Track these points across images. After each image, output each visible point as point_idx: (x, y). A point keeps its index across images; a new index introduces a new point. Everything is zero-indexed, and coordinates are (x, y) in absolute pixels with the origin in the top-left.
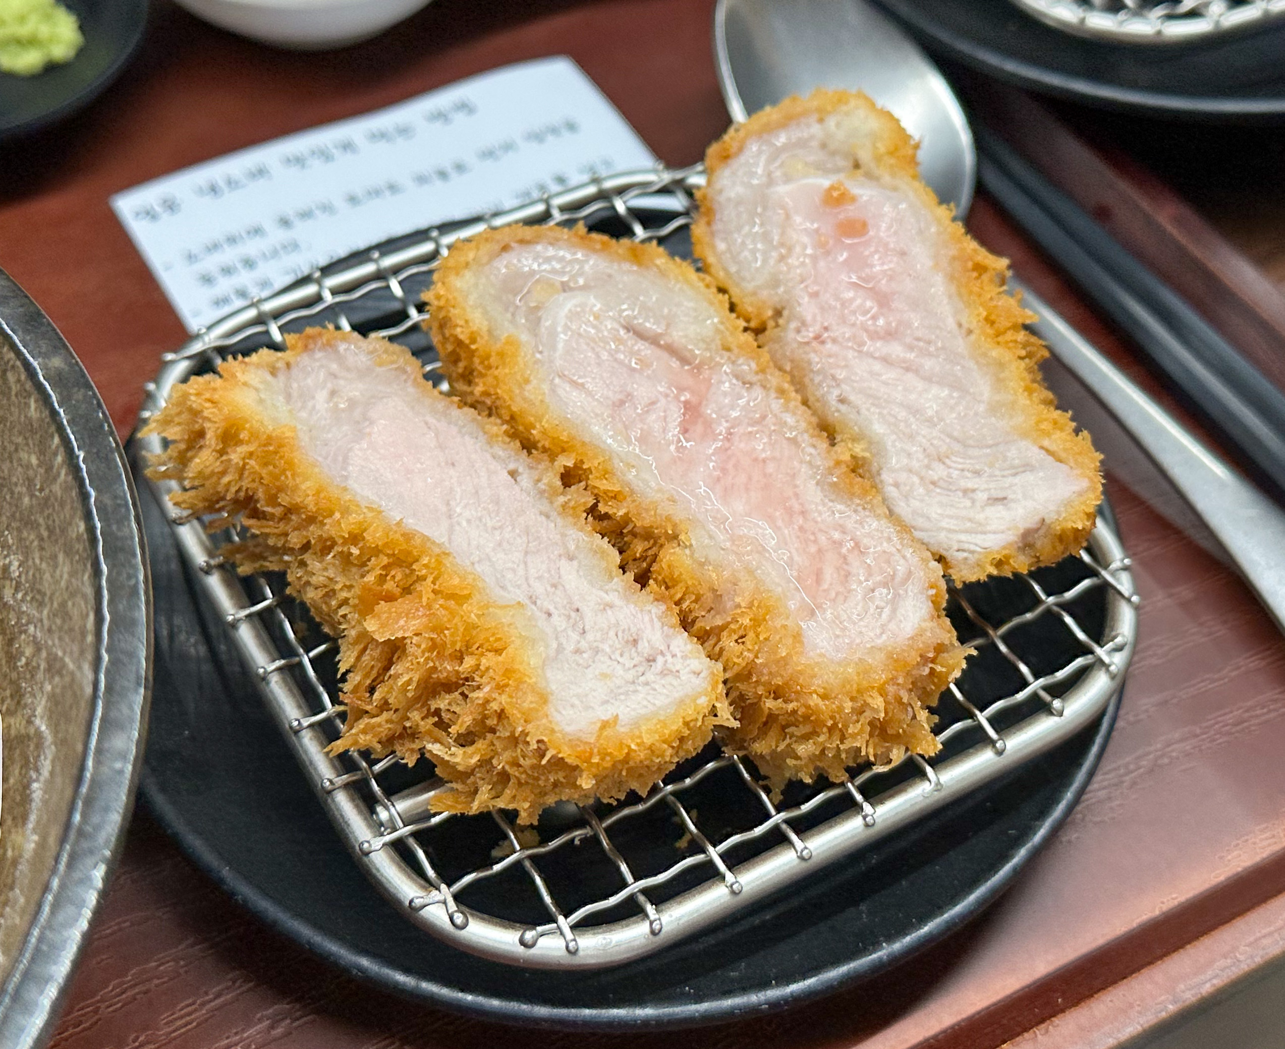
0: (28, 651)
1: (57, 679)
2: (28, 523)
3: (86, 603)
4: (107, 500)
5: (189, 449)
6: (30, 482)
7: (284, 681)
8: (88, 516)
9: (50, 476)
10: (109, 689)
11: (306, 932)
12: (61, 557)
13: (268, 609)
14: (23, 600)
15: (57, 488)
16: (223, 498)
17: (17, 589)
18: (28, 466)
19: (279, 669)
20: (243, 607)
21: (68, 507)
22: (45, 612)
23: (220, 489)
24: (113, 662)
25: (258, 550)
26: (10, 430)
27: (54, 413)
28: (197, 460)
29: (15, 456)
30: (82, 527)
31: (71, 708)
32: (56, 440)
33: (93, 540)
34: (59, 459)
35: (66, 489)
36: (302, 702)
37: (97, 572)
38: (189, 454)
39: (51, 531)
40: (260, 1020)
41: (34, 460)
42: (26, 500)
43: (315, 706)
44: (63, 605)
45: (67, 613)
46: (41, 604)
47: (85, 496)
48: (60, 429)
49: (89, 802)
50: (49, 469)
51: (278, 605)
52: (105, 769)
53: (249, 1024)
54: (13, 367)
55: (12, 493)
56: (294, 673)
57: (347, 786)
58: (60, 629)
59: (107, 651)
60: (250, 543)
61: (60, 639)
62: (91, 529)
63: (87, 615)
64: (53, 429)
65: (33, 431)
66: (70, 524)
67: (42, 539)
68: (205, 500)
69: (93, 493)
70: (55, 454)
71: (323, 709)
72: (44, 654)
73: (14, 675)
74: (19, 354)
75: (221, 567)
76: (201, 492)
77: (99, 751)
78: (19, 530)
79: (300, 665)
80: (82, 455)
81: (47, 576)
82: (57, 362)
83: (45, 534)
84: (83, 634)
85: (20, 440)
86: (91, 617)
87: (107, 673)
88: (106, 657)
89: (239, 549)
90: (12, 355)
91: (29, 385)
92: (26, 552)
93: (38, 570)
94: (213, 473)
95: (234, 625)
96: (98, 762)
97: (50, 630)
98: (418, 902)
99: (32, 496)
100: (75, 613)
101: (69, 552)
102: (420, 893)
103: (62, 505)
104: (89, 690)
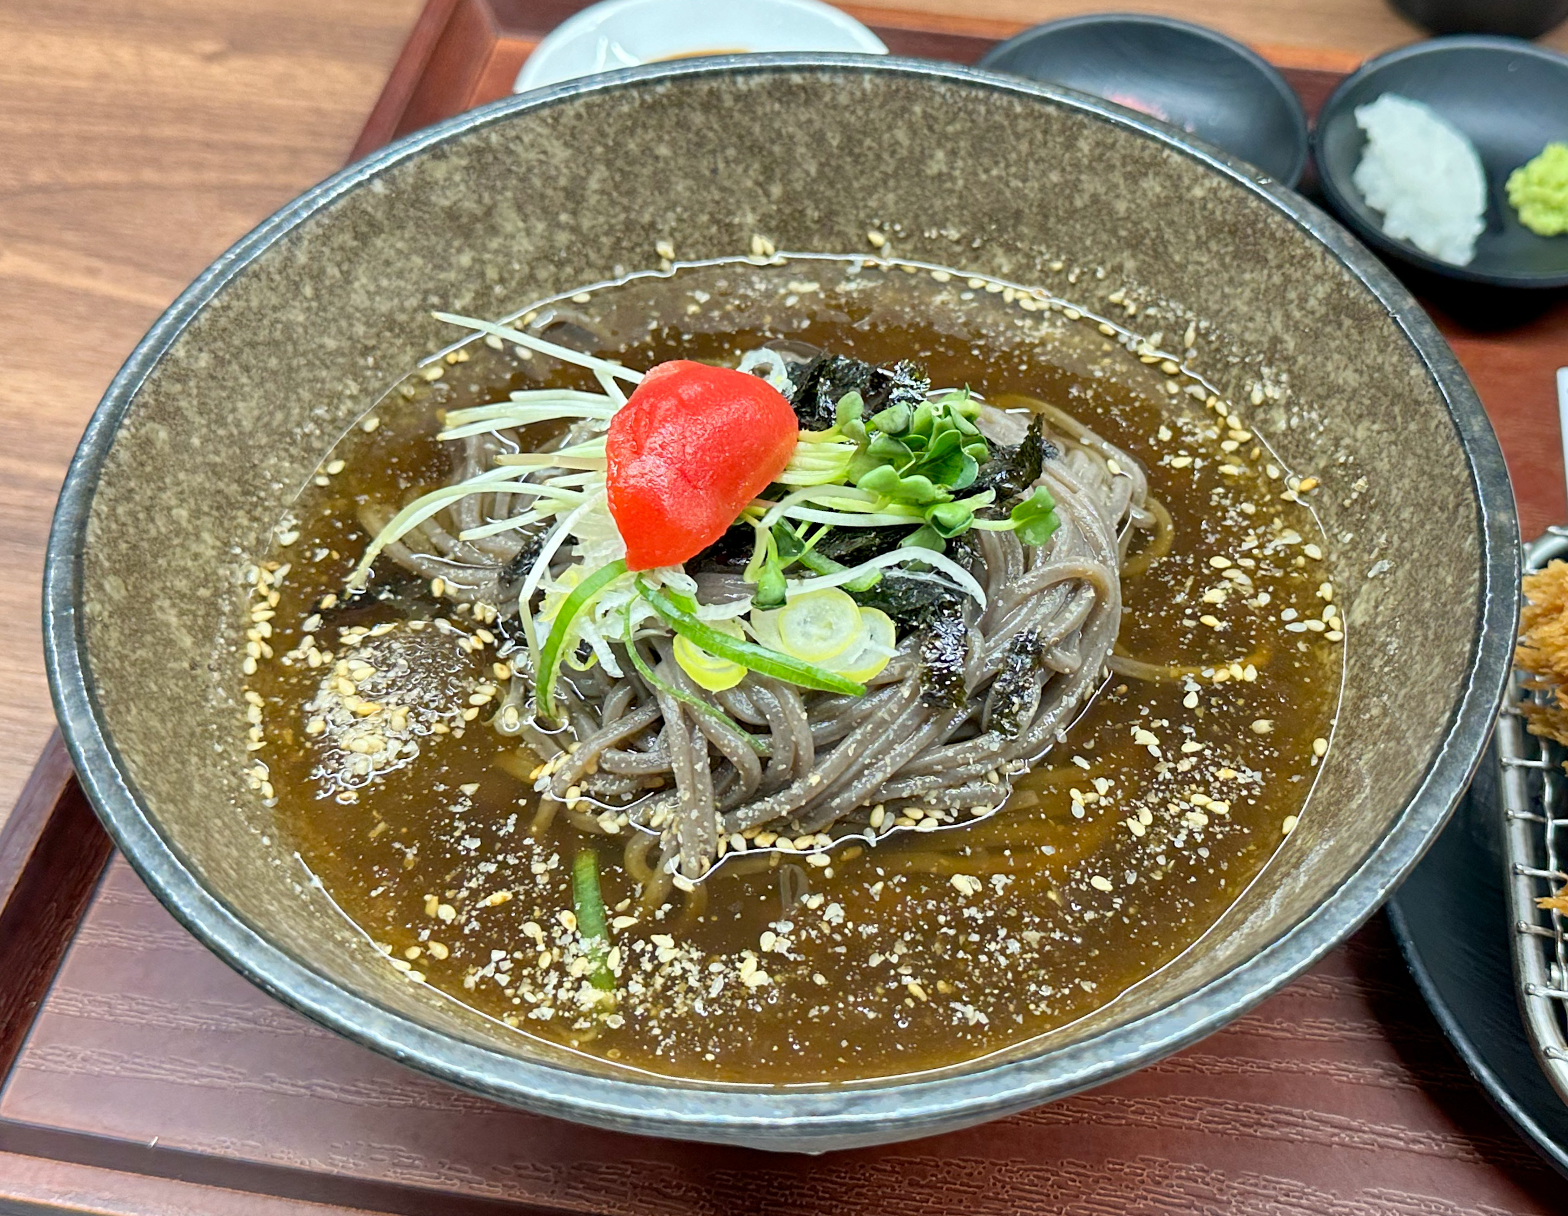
0: (1375, 712)
1: (1392, 744)
2: (1421, 622)
3: (1446, 703)
4: (1495, 637)
5: (1544, 615)
6: (1437, 594)
7: (1524, 830)
8: (1475, 642)
9: (1458, 596)
10: (1440, 772)
11: (1449, 1023)
12: (1437, 660)
13: (1538, 769)
14: (1387, 674)
15: (1458, 610)
16: (1550, 667)
17: (1386, 664)
18: (1443, 581)
19: (1525, 820)
20: (1519, 757)
21: (1461, 628)
22: (1403, 692)
23: (1553, 659)
24: (1450, 755)
25: (1553, 719)
26: (1441, 548)
27: (1483, 555)
28: (1546, 628)
29: (1433, 569)
30: (1468, 647)
31: (1399, 769)
32: (1477, 575)
33: (1472, 662)
34: (1472, 590)
35: (1468, 613)
36: (1531, 853)
37: (1465, 686)
38: (1540, 620)
39: (1437, 637)
40: (1376, 1066)
41: (1449, 580)
42: (1427, 605)
43: (1541, 861)
44: (1423, 694)
45: (1423, 701)
46: (1402, 684)
47: (1479, 627)
48: (1483, 569)
49: (1394, 841)
50: (1459, 592)
51: (1548, 771)
52: (1414, 824)
53: (1367, 1063)
54: (1468, 506)
55: (1417, 594)
56: (1536, 830)
57: (1537, 936)
58: (1412, 710)
59: (1450, 745)
60: (1550, 711)
61: (1409, 717)
62: (1474, 653)
63: (1443, 713)
64: (1478, 565)
65: (1459, 557)
66: (1458, 640)
67: (1426, 637)
68: (1534, 661)
69: (1486, 627)
70: (1470, 585)
71: (1545, 867)
72: (1388, 720)
73: (1354, 723)
74: (1477, 498)
75: (1515, 716)
76: (1535, 654)
77: (1415, 810)
78: (1409, 622)
79: (1544, 826)
80: (1489, 595)
81: (1417, 667)
82: (1503, 517)
83: (1431, 636)
84: (1434, 724)
85: (1445, 559)
86: (1447, 715)
87: (1443, 760)
88: (1446, 748)
89: (1535, 710)
90: (1472, 496)
91: (1474, 524)
92: (1408, 640)
93: (1412, 658)
94: (1552, 644)
95: (1504, 767)
96: (1411, 818)
97: (1401, 706)
98: (1552, 1052)
99: (1434, 604)
100: (1432, 706)
101: (1446, 659)
102: (1557, 1046)
103: (1457, 622)
104: (1421, 766)
